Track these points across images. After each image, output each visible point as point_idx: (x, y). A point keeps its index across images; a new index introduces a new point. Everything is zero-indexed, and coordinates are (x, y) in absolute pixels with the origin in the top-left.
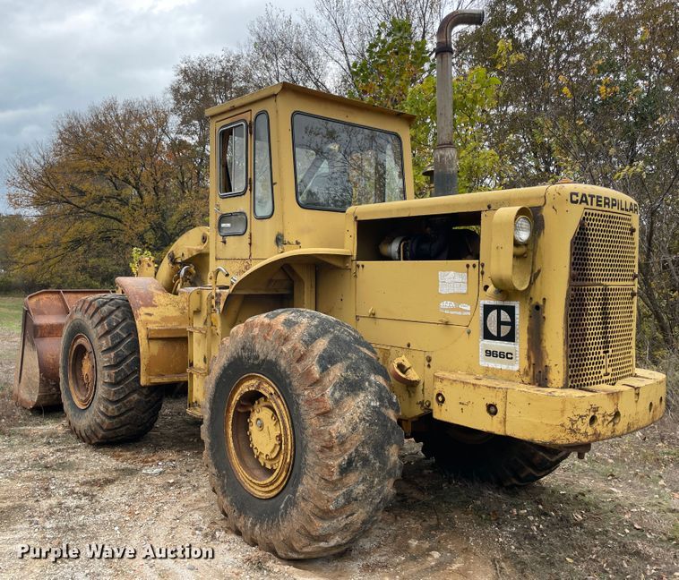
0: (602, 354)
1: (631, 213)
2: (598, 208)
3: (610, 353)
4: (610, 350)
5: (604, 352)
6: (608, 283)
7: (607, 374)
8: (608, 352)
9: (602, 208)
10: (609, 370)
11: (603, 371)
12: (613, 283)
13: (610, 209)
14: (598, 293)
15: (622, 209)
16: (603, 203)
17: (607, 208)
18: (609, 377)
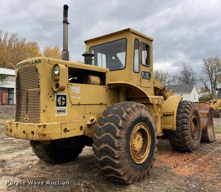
0: (25, 113)
1: (36, 64)
2: (22, 67)
3: (28, 113)
4: (28, 112)
5: (26, 112)
6: (28, 90)
7: (26, 120)
8: (27, 112)
9: (23, 67)
10: (28, 119)
11: (25, 118)
12: (30, 89)
13: (25, 66)
14: (25, 93)
15: (30, 64)
16: (23, 65)
17: (24, 66)
18: (27, 121)
